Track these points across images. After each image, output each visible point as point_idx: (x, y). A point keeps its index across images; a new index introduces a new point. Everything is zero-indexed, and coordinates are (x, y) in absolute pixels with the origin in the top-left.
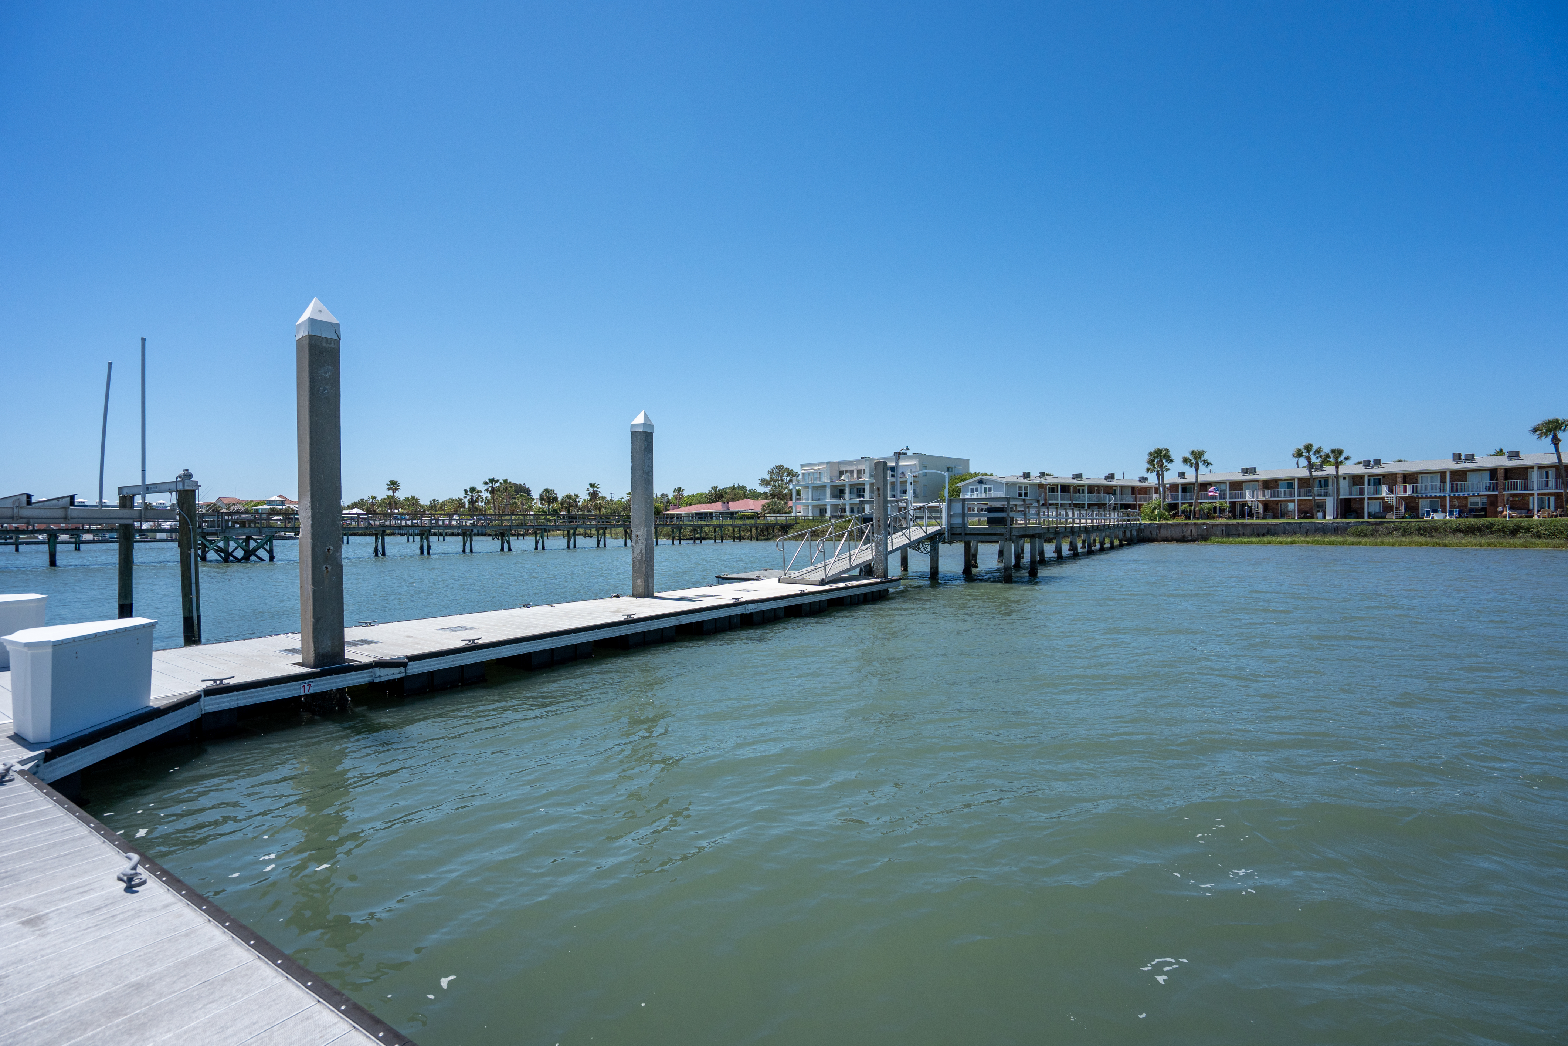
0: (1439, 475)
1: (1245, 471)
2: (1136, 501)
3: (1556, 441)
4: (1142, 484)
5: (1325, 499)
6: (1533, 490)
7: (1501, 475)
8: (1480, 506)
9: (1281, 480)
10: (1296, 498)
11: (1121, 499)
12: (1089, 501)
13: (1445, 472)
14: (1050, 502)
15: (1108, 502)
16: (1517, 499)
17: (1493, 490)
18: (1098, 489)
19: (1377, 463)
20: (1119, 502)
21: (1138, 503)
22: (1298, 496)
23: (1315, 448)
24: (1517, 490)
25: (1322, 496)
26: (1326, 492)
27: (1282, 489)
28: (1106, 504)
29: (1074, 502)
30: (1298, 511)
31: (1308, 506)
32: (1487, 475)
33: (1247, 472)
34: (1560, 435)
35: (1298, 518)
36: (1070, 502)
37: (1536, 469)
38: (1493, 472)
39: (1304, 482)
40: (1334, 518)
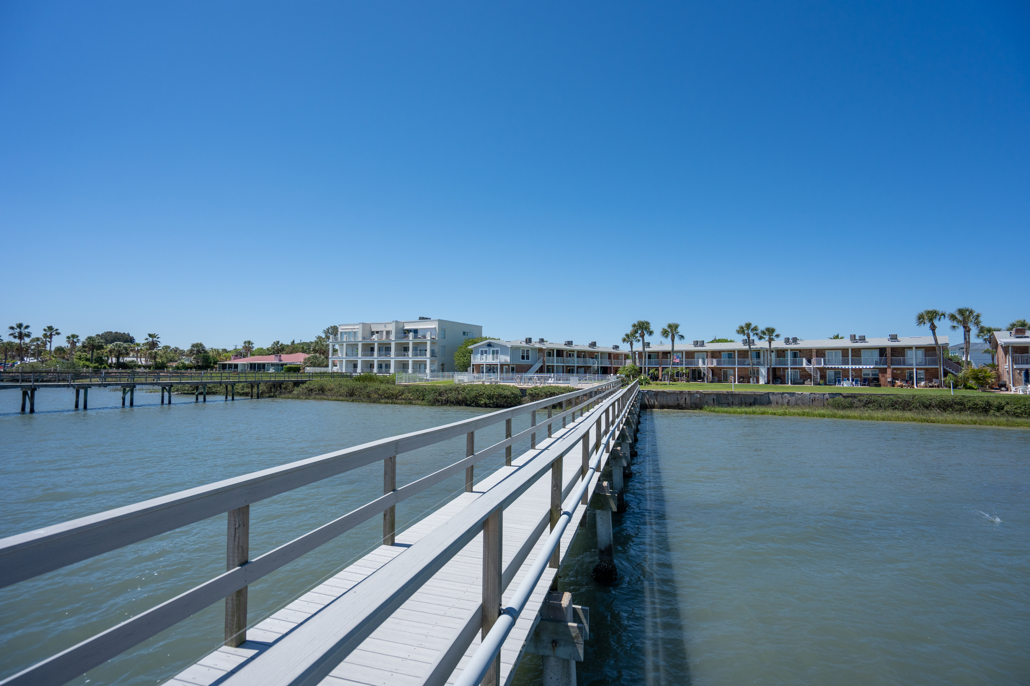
0: (840, 351)
1: (696, 343)
2: (611, 364)
3: (933, 328)
4: (615, 351)
5: (759, 368)
6: (912, 365)
7: (889, 352)
8: (871, 376)
9: (724, 351)
10: (736, 366)
11: (601, 363)
12: (578, 364)
13: (848, 350)
14: (548, 364)
15: (592, 365)
16: (899, 372)
17: (883, 365)
18: (585, 354)
19: (795, 340)
20: (600, 366)
21: (613, 366)
22: (738, 365)
23: (752, 327)
24: (901, 365)
25: (756, 365)
26: (758, 362)
27: (724, 358)
28: (591, 367)
29: (566, 365)
30: (738, 376)
31: (744, 373)
32: (877, 352)
33: (698, 344)
34: (936, 322)
35: (739, 382)
36: (563, 365)
37: (914, 349)
38: (882, 351)
39: (743, 354)
40: (765, 384)
